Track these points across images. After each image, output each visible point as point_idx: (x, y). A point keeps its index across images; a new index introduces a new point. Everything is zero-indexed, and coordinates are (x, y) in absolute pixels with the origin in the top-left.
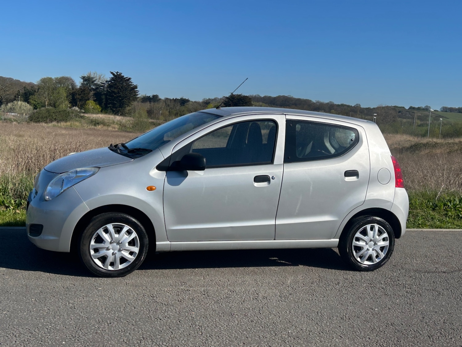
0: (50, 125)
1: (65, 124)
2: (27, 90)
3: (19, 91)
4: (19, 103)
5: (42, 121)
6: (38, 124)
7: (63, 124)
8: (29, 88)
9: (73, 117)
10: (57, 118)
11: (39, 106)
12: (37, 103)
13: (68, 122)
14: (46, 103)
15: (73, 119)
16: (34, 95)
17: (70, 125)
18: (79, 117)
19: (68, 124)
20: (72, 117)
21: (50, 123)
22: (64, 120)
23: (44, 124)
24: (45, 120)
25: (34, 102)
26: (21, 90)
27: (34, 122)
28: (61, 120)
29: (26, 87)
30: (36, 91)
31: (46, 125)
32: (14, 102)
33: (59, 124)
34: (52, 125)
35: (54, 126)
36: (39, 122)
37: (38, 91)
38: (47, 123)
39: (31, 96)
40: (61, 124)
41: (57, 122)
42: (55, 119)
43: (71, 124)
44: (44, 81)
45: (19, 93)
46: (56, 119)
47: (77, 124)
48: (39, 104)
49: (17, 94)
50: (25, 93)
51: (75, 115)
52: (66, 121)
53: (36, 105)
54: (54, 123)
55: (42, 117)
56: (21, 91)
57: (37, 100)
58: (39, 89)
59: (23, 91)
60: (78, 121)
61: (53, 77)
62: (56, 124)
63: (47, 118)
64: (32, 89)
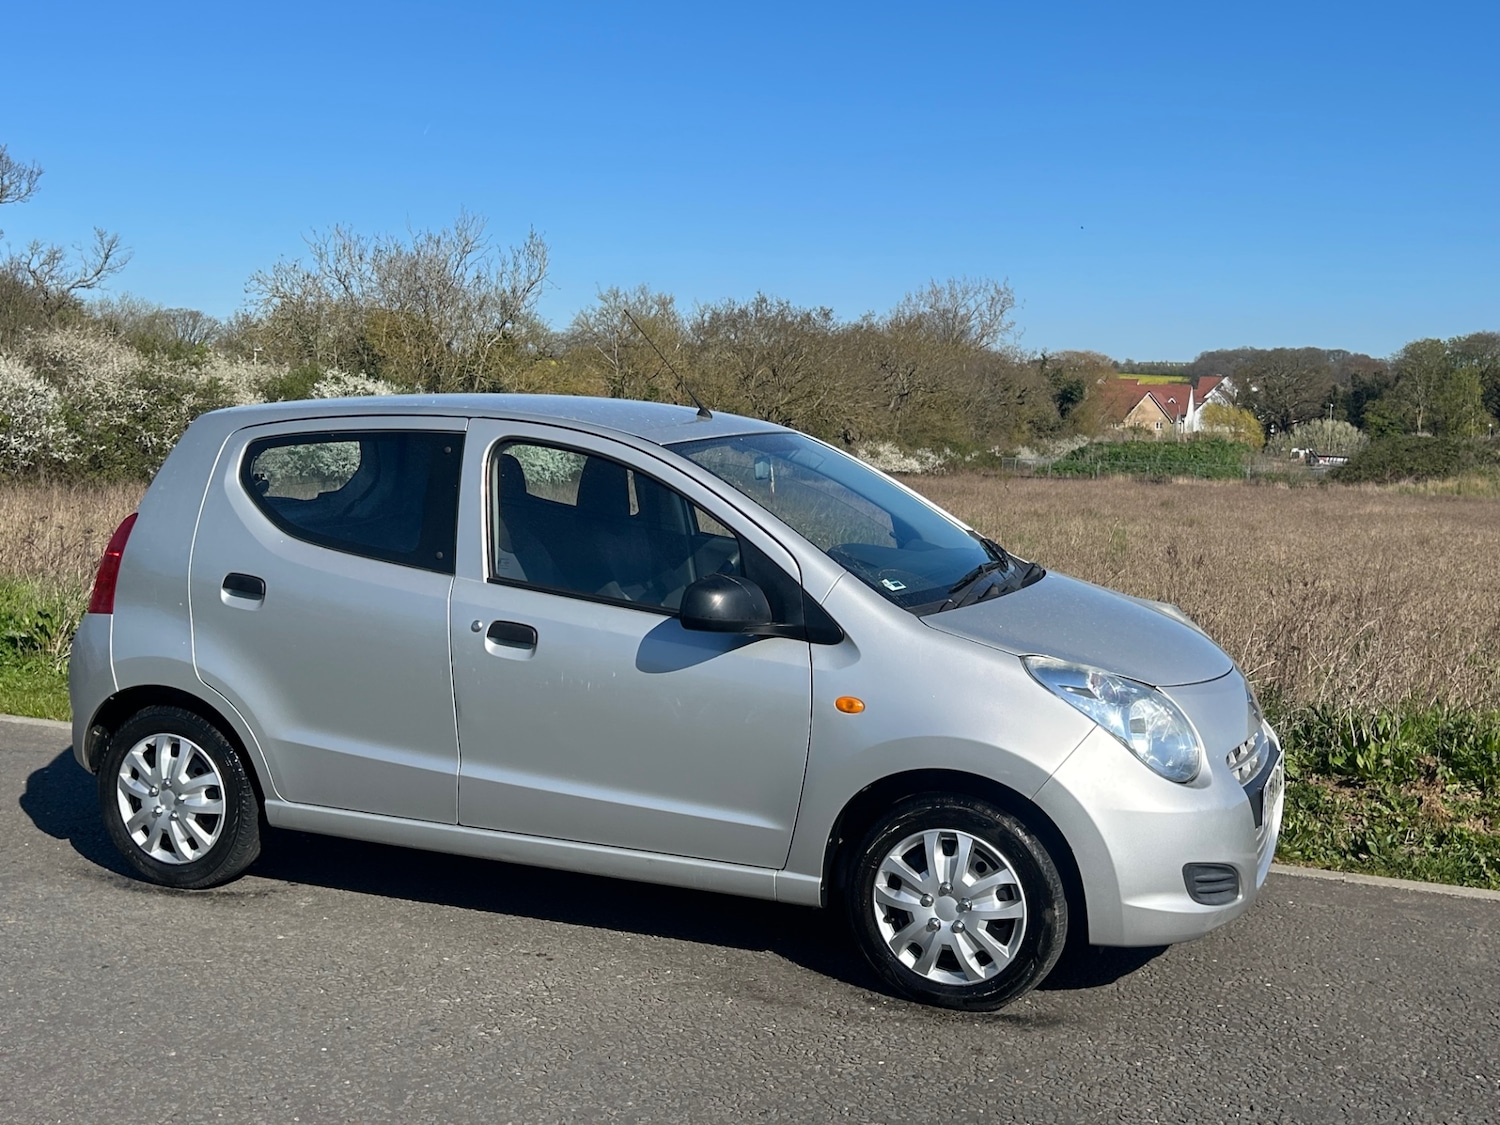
0: (1391, 488)
1: (1440, 485)
2: (1362, 383)
3: (1334, 388)
4: (1329, 423)
5: (1366, 479)
6: (1351, 488)
7: (1433, 485)
8: (1367, 378)
9: (1471, 461)
10: (1415, 468)
11: (1393, 430)
12: (1386, 422)
13: (1451, 479)
14: (1419, 423)
15: (1470, 469)
16: (1382, 399)
17: (1455, 489)
18: (1490, 463)
19: (1451, 483)
20: (1468, 460)
21: (1392, 482)
22: (1437, 473)
23: (1371, 488)
24: (1377, 476)
25: (1380, 421)
26: (1343, 384)
27: (1343, 481)
28: (1428, 473)
29: (1360, 374)
30: (1391, 384)
31: (1377, 489)
32: (1312, 422)
33: (1421, 487)
34: (1398, 490)
35: (1402, 492)
36: (1358, 479)
37: (1395, 385)
38: (1382, 482)
39: (1370, 401)
40: (1426, 486)
41: (1417, 479)
42: (1411, 471)
43: (1459, 485)
44: (1415, 352)
45: (1335, 394)
46: (1412, 469)
47: (1481, 483)
48: (1392, 424)
49: (1330, 396)
50: (1355, 393)
51: (1476, 456)
52: (1444, 474)
53: (1384, 429)
54: (1407, 483)
55: (1370, 466)
56: (1341, 389)
57: (1387, 415)
58: (1397, 379)
59: (1350, 389)
60: (1484, 475)
61: (1444, 339)
62: (1412, 486)
63: (1384, 467)
64: (1378, 378)
